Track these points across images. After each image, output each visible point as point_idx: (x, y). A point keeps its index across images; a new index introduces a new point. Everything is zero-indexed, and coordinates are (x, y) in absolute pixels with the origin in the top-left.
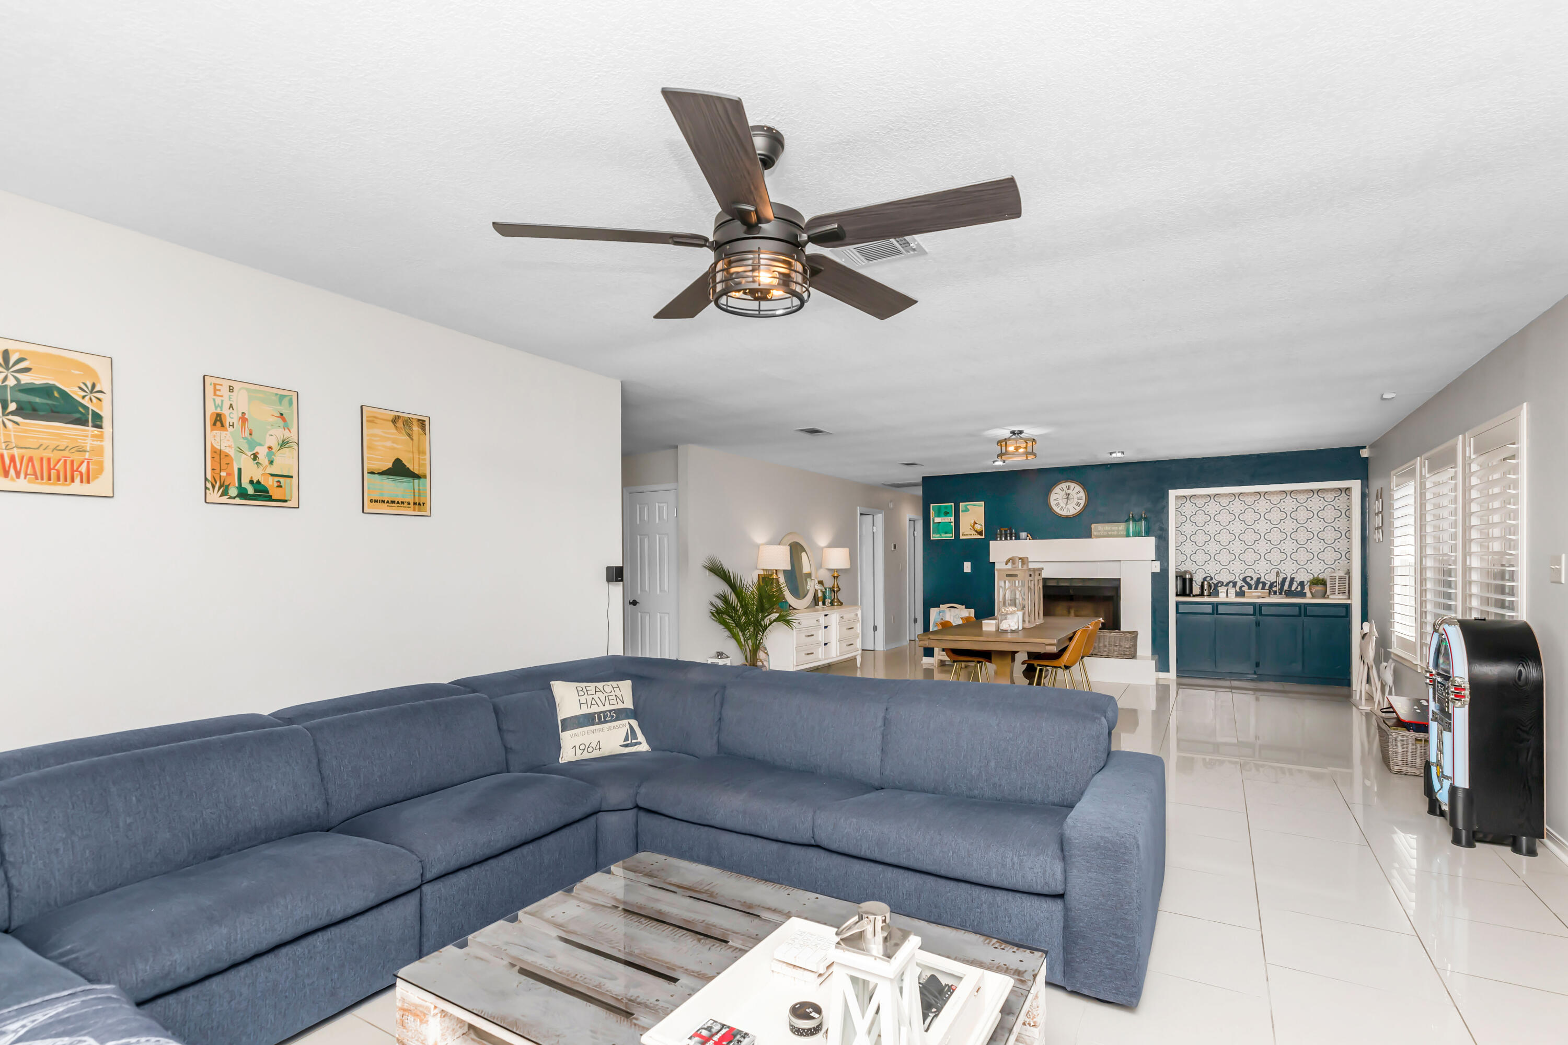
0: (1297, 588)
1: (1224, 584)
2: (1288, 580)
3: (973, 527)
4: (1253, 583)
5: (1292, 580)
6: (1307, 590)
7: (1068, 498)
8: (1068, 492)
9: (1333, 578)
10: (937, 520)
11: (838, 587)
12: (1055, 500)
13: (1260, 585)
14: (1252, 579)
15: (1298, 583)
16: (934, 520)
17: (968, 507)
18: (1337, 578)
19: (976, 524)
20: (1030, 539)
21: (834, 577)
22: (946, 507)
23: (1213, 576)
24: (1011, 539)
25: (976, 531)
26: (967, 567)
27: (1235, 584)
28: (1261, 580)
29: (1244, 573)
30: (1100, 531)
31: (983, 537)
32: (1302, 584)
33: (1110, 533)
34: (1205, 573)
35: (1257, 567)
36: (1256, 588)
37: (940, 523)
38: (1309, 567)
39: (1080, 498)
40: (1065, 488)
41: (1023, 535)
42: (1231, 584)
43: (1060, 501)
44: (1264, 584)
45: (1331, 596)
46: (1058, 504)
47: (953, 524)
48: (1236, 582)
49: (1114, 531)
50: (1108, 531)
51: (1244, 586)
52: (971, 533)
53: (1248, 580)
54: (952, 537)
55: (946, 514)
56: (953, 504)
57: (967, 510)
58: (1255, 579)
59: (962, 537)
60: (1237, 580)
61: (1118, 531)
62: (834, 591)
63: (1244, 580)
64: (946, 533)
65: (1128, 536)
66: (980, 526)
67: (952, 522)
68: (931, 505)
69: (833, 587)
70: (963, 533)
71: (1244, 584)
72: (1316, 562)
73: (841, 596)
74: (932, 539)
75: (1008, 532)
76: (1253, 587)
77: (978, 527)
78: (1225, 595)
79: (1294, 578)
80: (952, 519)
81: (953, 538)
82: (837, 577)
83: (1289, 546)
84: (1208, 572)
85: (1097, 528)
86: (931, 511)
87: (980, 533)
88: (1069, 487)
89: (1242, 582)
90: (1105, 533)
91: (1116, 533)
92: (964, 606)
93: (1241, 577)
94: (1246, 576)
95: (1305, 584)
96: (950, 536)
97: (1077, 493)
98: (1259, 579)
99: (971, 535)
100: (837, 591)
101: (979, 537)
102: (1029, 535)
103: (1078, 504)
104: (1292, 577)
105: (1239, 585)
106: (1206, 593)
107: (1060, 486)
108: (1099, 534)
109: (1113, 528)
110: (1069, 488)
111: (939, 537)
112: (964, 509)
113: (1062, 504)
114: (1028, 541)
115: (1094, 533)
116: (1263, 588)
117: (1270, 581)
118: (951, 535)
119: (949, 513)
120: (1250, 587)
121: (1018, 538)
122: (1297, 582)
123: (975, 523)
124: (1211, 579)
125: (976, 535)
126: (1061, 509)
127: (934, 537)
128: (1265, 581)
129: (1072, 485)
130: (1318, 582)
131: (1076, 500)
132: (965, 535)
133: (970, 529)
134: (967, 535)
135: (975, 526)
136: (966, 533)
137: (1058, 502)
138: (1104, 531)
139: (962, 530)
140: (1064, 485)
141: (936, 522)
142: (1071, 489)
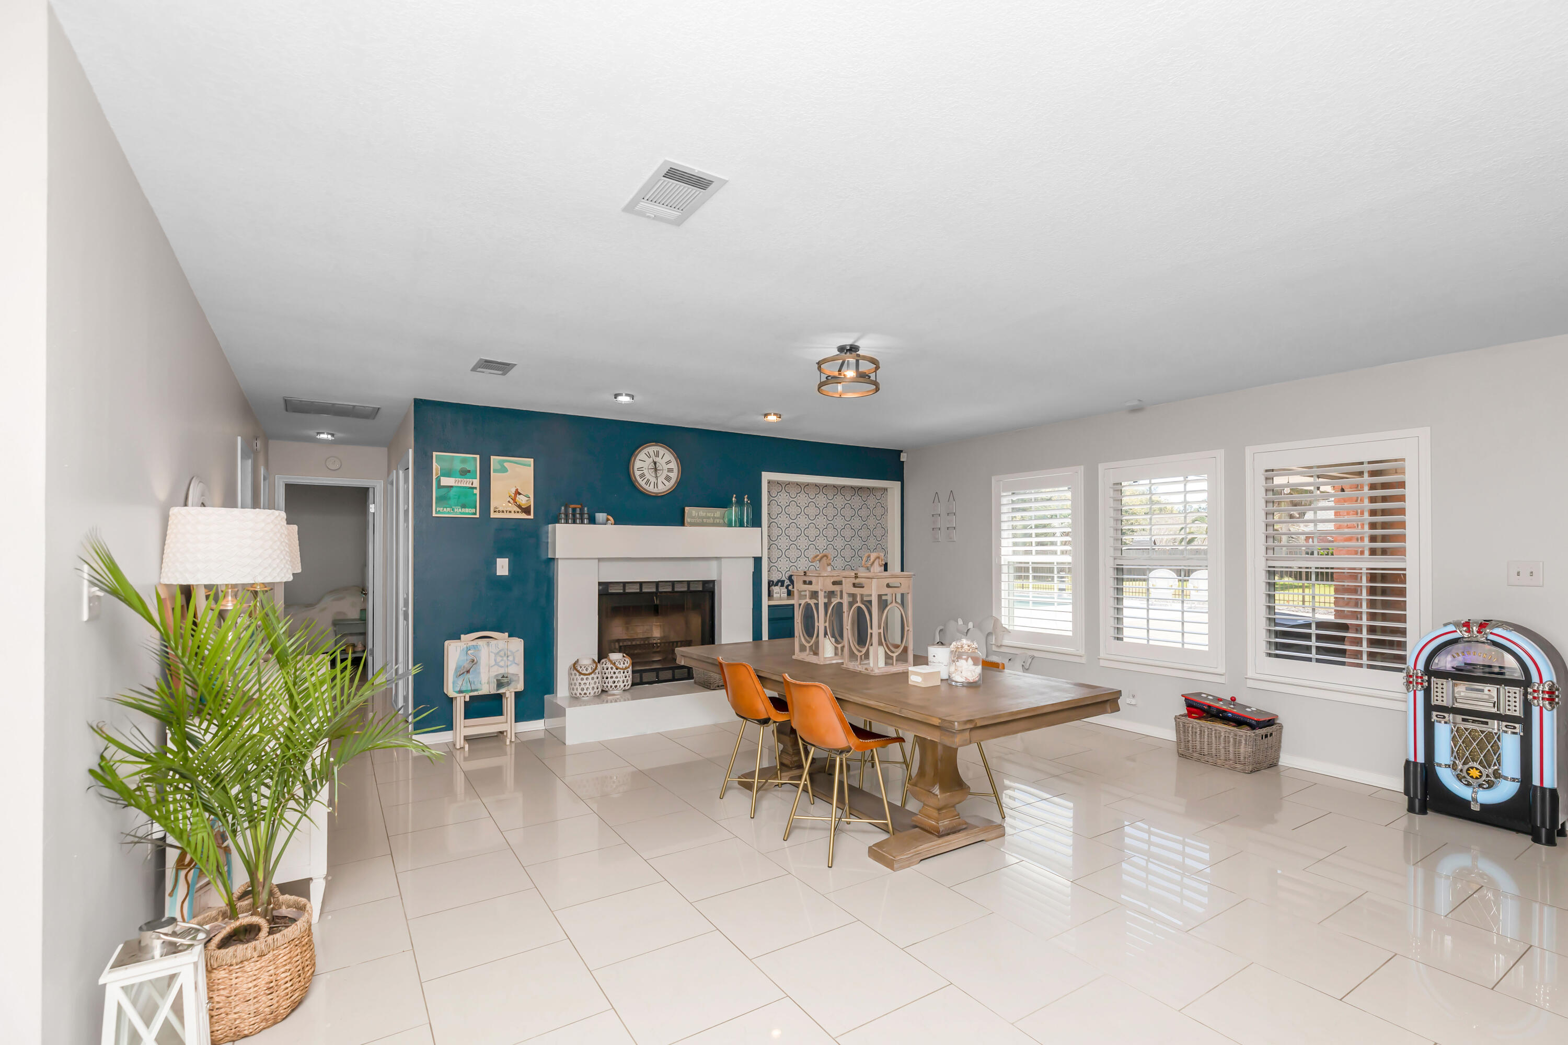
3: (514, 500)
7: (656, 470)
8: (657, 459)
10: (445, 481)
12: (639, 469)
16: (439, 481)
17: (505, 464)
19: (520, 494)
22: (464, 460)
24: (582, 523)
25: (519, 506)
26: (502, 567)
27: (782, 582)
30: (693, 517)
31: (532, 517)
33: (705, 520)
37: (450, 487)
39: (670, 470)
40: (652, 454)
41: (601, 516)
42: (780, 584)
43: (646, 472)
46: (642, 476)
47: (477, 492)
48: (784, 581)
49: (709, 518)
50: (703, 518)
52: (509, 509)
54: (475, 514)
55: (464, 473)
56: (477, 456)
57: (505, 470)
59: (493, 515)
60: (784, 578)
61: (714, 518)
64: (464, 506)
65: (729, 525)
66: (527, 499)
67: (476, 488)
68: (434, 454)
70: (496, 508)
74: (434, 515)
75: (578, 511)
77: (522, 500)
80: (476, 483)
81: (477, 516)
85: (691, 512)
86: (435, 464)
87: (527, 511)
88: (658, 452)
90: (699, 521)
91: (711, 521)
92: (507, 634)
93: (787, 575)
96: (470, 512)
97: (668, 463)
99: (510, 512)
101: (524, 516)
102: (610, 518)
103: (668, 478)
107: (645, 451)
108: (693, 520)
109: (709, 515)
110: (657, 455)
111: (449, 513)
112: (498, 467)
113: (650, 475)
114: (610, 526)
115: (687, 519)
118: (474, 510)
119: (469, 471)
121: (592, 521)
123: (518, 493)
125: (518, 512)
126: (646, 483)
127: (439, 512)
129: (662, 450)
131: (665, 473)
132: (499, 512)
133: (509, 502)
134: (503, 512)
135: (517, 498)
136: (501, 509)
137: (642, 472)
138: (699, 517)
139: (494, 504)
140: (651, 449)
141: (442, 484)
142: (661, 456)
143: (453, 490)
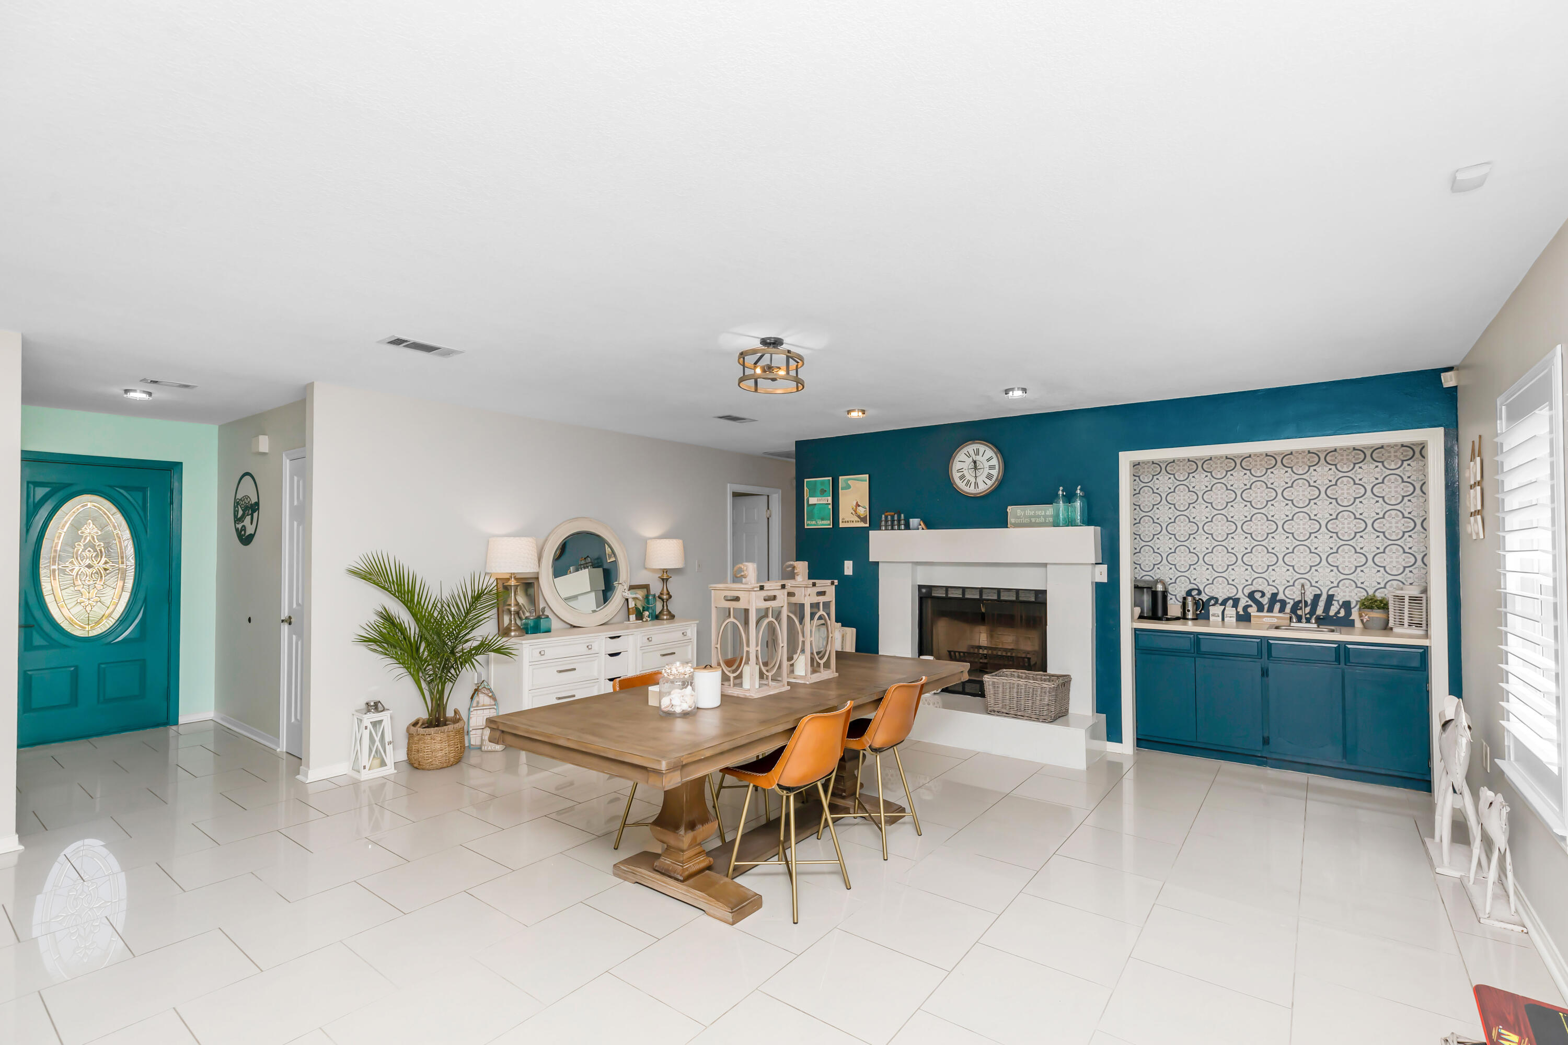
0: (1338, 612)
1: (1220, 602)
2: (1324, 598)
3: (855, 511)
4: (1265, 601)
5: (1330, 598)
6: (1355, 615)
7: (975, 468)
8: (977, 458)
9: (1402, 599)
10: (813, 501)
11: (668, 594)
12: (958, 471)
13: (1277, 606)
14: (1263, 594)
15: (1341, 603)
16: (808, 501)
17: (849, 482)
18: (1407, 600)
19: (859, 506)
20: (923, 529)
21: (663, 580)
22: (822, 483)
23: (1201, 589)
24: (899, 528)
25: (859, 517)
26: (848, 568)
27: (1235, 602)
28: (1278, 598)
29: (1252, 584)
30: (1019, 517)
31: (865, 525)
32: (1346, 605)
33: (1032, 520)
34: (1190, 583)
35: (1271, 575)
36: (1270, 610)
37: (815, 504)
38: (1360, 577)
39: (992, 467)
40: (972, 453)
41: (914, 522)
42: (1231, 602)
43: (966, 473)
44: (1283, 604)
45: (1397, 630)
46: (962, 477)
47: (830, 507)
48: (1238, 599)
49: (1039, 517)
50: (1031, 517)
51: (1251, 606)
52: (852, 519)
53: (1258, 596)
54: (830, 525)
55: (823, 492)
56: (831, 478)
57: (848, 487)
58: (1268, 595)
59: (841, 525)
60: (1240, 595)
61: (1045, 517)
62: (663, 600)
63: (1251, 596)
64: (822, 519)
65: (1056, 524)
66: (864, 511)
67: (829, 504)
68: (806, 480)
69: (661, 594)
70: (843, 519)
71: (1250, 603)
72: (1370, 569)
73: (673, 607)
74: (806, 527)
75: (896, 518)
76: (1266, 607)
77: (861, 511)
78: (1220, 619)
79: (1333, 595)
80: (830, 499)
81: (831, 527)
82: (667, 580)
83: (1324, 542)
84: (1194, 582)
85: (1015, 512)
86: (805, 488)
87: (863, 520)
88: (978, 450)
89: (1248, 599)
90: (1026, 521)
91: (1042, 520)
92: (840, 624)
93: (1247, 592)
94: (1253, 589)
95: (1352, 606)
96: (827, 524)
97: (988, 460)
98: (1274, 595)
99: (853, 522)
100: (667, 600)
101: (862, 525)
102: (922, 523)
103: (989, 477)
104: (1330, 593)
105: (1242, 603)
106: (1190, 615)
107: (965, 450)
108: (1018, 521)
109: (1039, 513)
110: (977, 453)
111: (815, 525)
112: (844, 485)
113: (969, 476)
114: (920, 531)
115: (1011, 519)
116: (1282, 610)
117: (1294, 599)
118: (829, 522)
119: (826, 491)
120: (1260, 608)
121: (907, 527)
122: (1338, 601)
123: (857, 505)
124: (1200, 593)
125: (858, 521)
126: (966, 485)
127: (809, 524)
128: (1284, 598)
129: (982, 448)
130: (1372, 603)
131: (987, 471)
132: (845, 522)
133: (852, 513)
134: (848, 522)
135: (858, 510)
136: (846, 520)
137: (962, 473)
138: (1025, 517)
139: (842, 515)
140: (971, 448)
141: (810, 503)
142: (981, 454)
143: (817, 506)
